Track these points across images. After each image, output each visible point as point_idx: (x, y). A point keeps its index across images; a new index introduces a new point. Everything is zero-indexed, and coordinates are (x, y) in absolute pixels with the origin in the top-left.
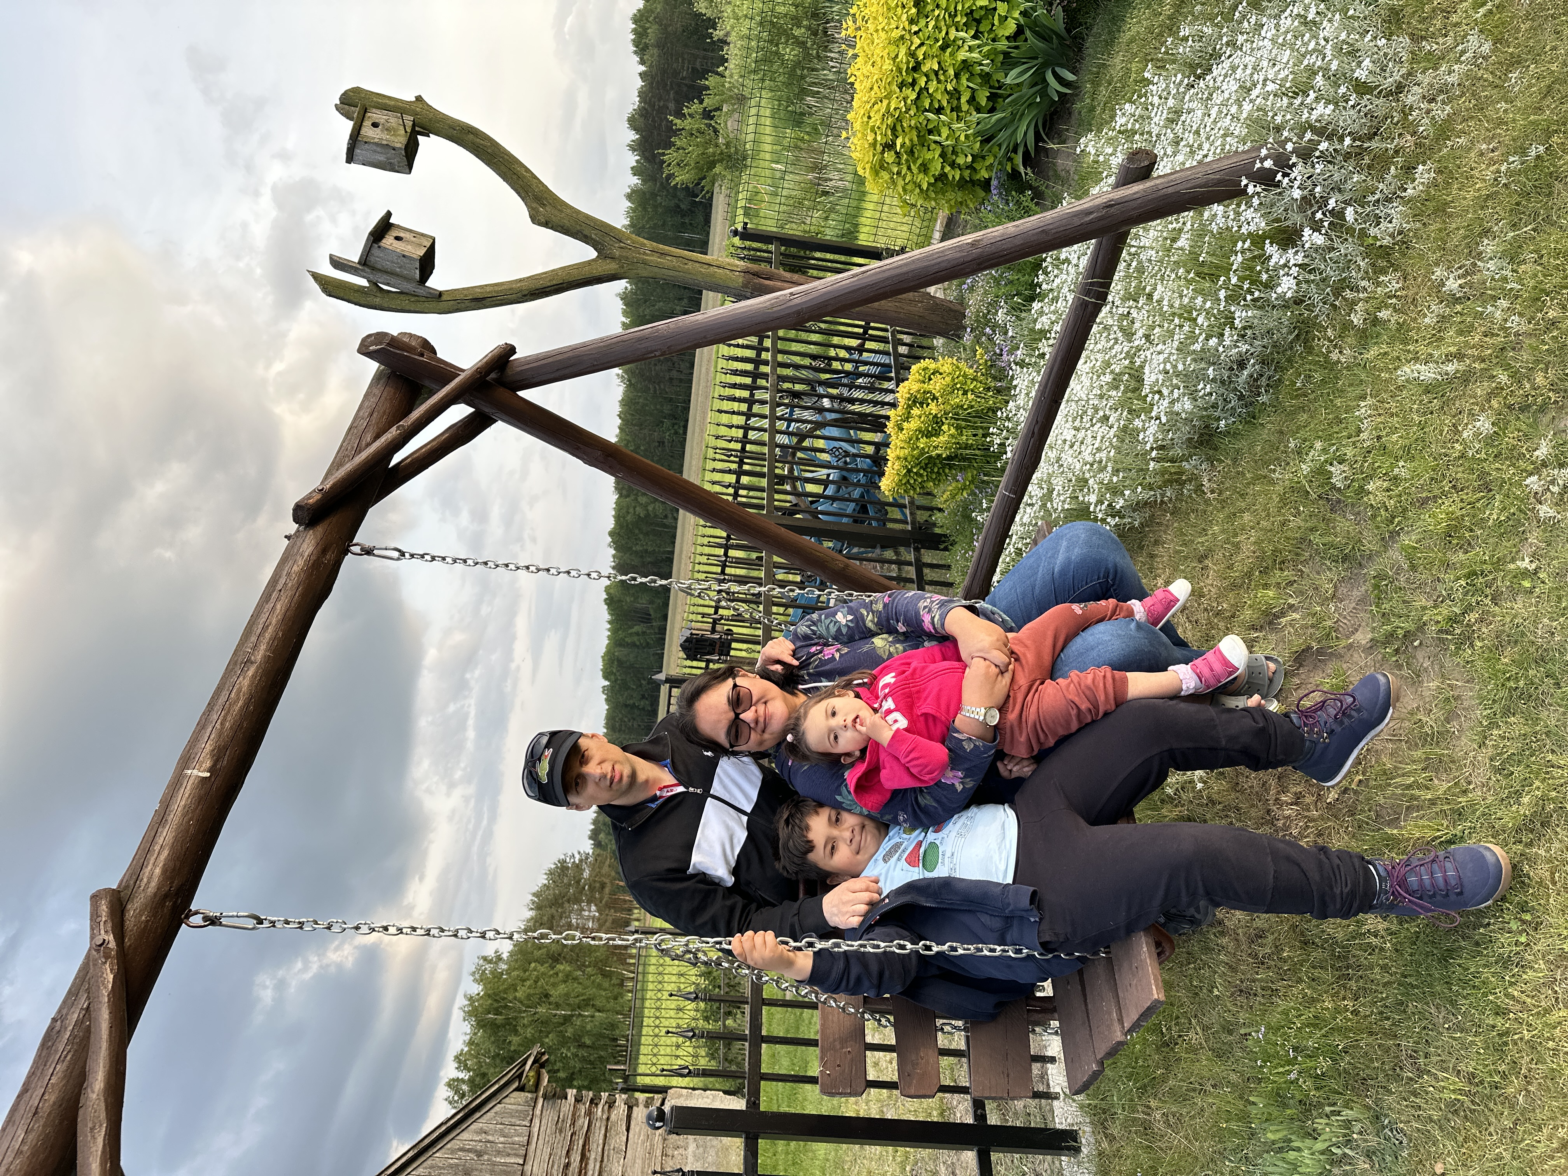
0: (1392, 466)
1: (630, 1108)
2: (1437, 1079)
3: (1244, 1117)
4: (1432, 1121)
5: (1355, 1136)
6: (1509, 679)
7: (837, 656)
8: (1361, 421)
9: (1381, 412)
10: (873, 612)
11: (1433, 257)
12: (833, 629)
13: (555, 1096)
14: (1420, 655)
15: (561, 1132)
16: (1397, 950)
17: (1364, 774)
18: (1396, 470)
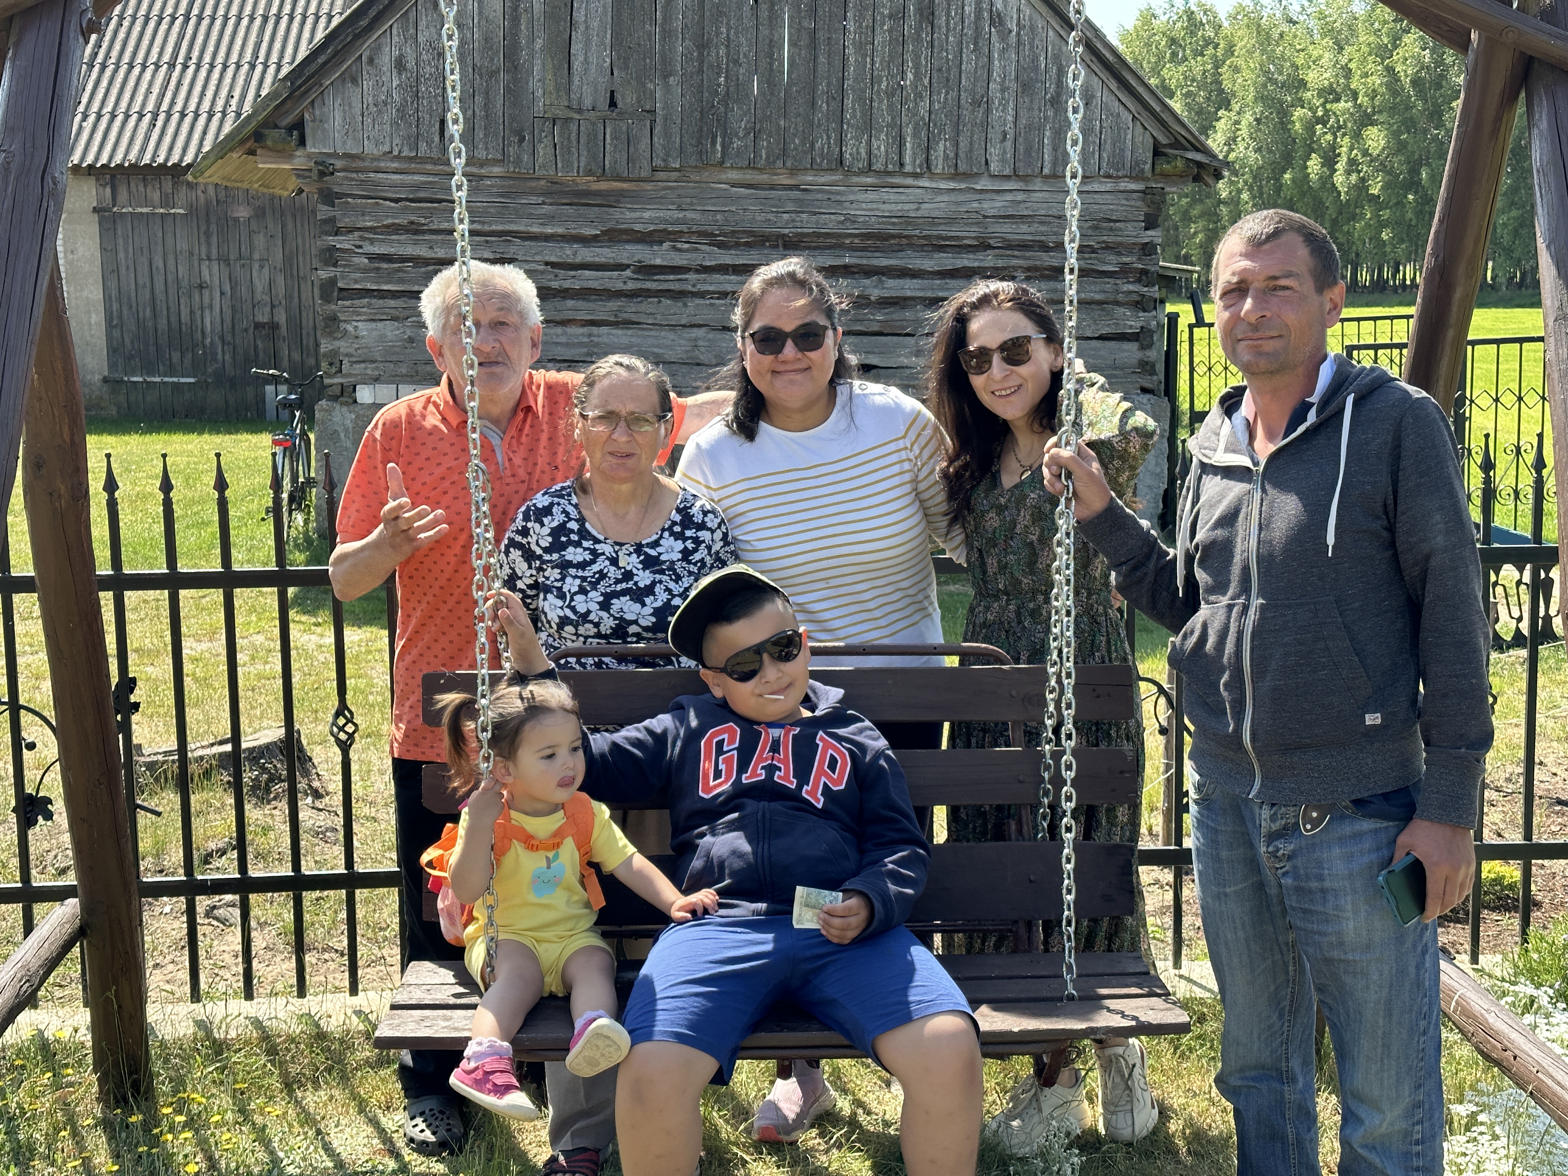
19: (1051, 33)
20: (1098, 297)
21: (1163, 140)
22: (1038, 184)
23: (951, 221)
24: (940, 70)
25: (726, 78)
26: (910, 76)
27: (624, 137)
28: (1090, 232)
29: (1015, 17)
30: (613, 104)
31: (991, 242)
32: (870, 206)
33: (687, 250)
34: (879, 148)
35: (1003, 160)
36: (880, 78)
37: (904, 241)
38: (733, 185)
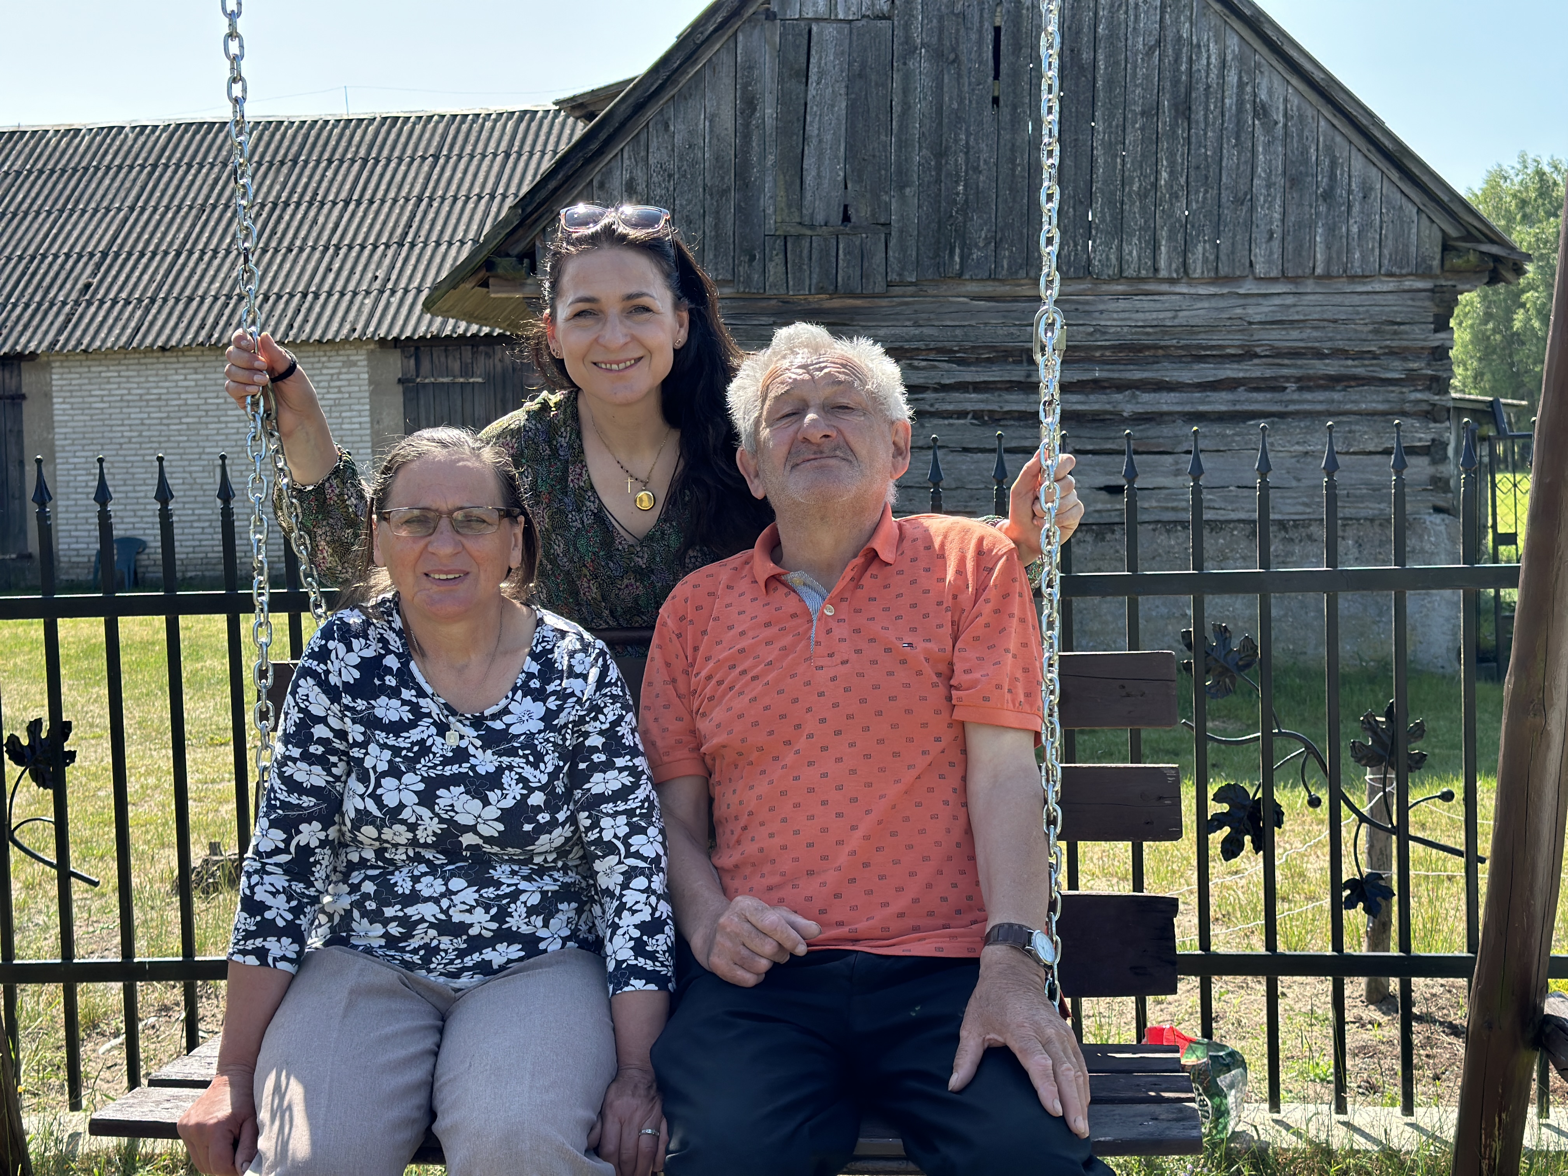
19: (1322, 123)
20: (1381, 407)
21: (1453, 232)
22: (1310, 286)
23: (1212, 328)
24: (1198, 168)
25: (965, 186)
26: (1165, 175)
27: (857, 251)
28: (1370, 337)
29: (1281, 107)
30: (846, 218)
31: (1258, 350)
32: (1122, 315)
33: (924, 368)
34: (1130, 253)
35: (1269, 261)
36: (1133, 178)
37: (1161, 352)
38: (974, 298)
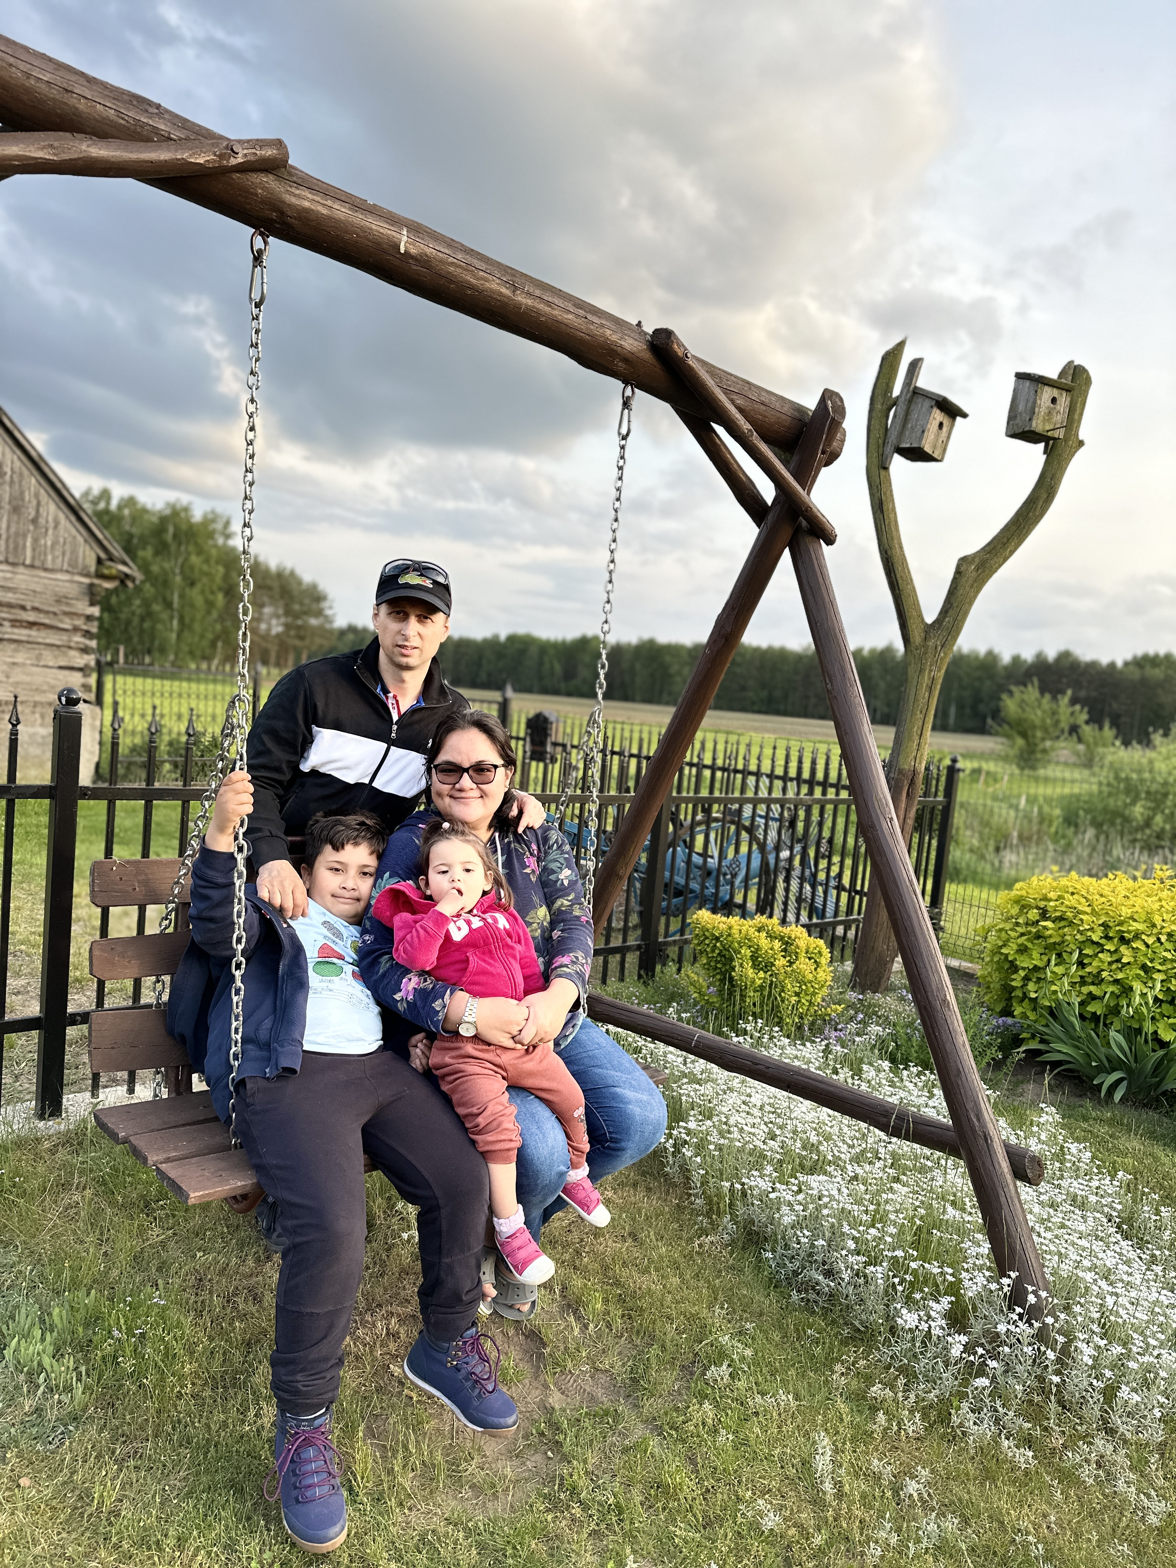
0: (727, 1428)
1: (80, 669)
2: (113, 1479)
3: (75, 1285)
4: (72, 1473)
5: (57, 1396)
6: (514, 1548)
7: (528, 871)
8: (773, 1395)
9: (783, 1416)
10: (571, 906)
11: (940, 1467)
12: (554, 866)
13: (92, 595)
14: (538, 1457)
15: (58, 601)
16: (242, 1437)
17: (418, 1402)
18: (723, 1432)
20: (58, 643)
21: (103, 556)
22: (21, 569)
28: (54, 603)
29: (9, 466)
